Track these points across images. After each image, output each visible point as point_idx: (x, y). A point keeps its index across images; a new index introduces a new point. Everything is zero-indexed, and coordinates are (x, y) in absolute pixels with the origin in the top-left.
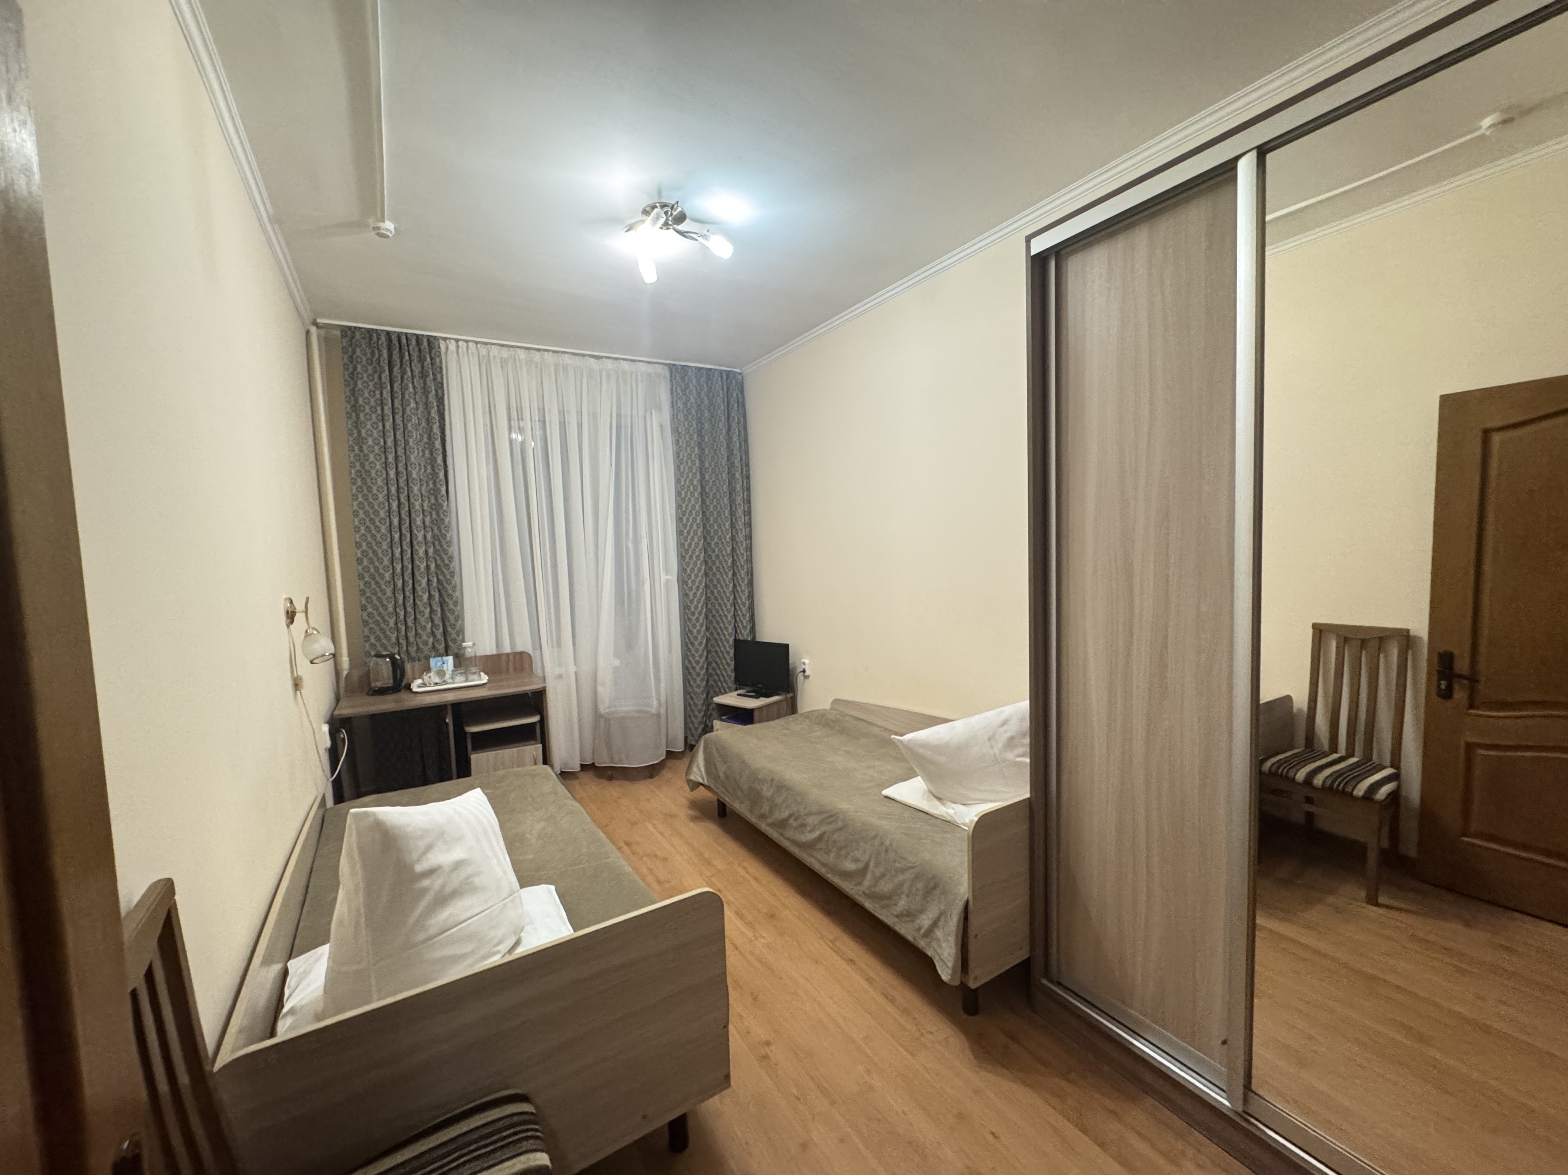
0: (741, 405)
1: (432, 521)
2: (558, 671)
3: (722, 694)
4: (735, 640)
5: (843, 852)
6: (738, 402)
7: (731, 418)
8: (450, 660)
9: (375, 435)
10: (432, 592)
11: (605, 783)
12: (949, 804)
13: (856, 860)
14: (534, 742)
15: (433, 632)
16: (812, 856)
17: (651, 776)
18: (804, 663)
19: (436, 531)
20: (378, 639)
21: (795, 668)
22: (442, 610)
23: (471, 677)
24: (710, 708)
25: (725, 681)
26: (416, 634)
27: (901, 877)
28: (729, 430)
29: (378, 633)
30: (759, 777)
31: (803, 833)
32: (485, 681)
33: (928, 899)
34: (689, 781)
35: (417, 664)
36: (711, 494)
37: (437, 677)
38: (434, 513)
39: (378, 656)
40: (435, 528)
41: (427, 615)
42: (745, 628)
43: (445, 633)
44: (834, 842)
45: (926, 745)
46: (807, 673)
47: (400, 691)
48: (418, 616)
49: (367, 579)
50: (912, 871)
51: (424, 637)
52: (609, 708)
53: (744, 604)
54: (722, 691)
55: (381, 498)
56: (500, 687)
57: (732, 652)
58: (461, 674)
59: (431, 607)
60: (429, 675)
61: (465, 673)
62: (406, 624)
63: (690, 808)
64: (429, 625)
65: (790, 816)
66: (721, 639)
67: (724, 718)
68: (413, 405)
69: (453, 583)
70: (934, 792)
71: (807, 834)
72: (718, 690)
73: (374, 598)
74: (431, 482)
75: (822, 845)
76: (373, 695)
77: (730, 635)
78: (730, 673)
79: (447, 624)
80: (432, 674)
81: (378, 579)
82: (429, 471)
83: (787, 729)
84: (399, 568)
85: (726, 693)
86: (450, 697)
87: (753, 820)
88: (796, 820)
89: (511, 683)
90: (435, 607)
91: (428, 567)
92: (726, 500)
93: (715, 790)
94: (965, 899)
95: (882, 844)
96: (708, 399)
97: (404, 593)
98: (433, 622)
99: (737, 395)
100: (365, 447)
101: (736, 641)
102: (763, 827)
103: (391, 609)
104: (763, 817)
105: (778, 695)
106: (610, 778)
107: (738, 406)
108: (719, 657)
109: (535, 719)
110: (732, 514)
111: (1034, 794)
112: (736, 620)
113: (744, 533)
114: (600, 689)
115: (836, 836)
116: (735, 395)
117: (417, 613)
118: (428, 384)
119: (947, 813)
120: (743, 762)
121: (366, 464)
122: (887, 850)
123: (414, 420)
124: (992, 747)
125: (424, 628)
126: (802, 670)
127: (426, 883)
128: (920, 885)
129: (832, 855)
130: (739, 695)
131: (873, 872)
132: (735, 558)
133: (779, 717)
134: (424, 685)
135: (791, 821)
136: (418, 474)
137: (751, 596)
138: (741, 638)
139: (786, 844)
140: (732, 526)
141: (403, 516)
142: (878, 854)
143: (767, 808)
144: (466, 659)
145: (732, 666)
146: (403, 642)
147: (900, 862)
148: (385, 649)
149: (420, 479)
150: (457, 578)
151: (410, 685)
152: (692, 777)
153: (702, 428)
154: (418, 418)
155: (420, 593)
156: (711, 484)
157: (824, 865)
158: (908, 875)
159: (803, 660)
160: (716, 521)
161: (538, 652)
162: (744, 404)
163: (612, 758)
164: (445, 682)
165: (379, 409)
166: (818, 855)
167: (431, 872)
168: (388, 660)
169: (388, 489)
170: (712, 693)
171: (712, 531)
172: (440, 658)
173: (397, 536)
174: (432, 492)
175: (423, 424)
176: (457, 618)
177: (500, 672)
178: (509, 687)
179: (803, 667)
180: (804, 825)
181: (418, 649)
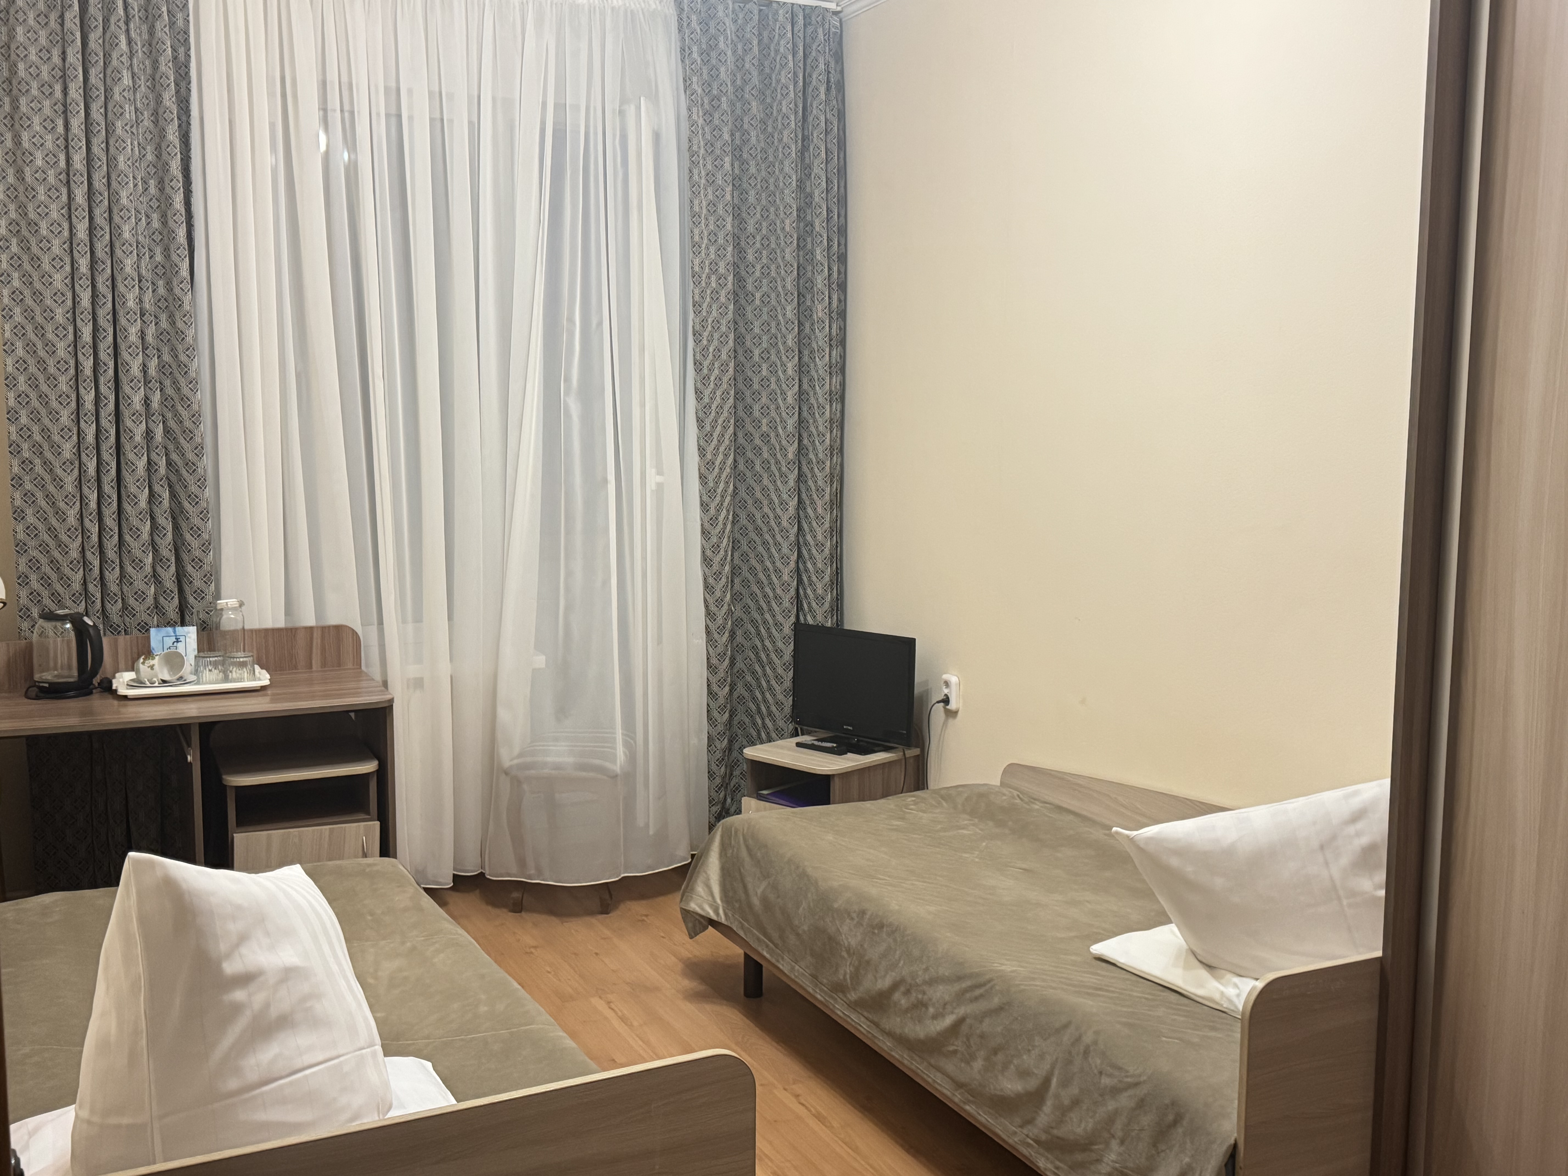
0: (833, 92)
1: (159, 335)
2: (413, 671)
3: (762, 742)
4: (797, 623)
5: (1000, 1057)
6: (828, 81)
7: (810, 119)
8: (190, 634)
9: (49, 145)
10: (157, 488)
11: (507, 917)
12: (1229, 976)
13: (1024, 1074)
14: (363, 816)
15: (155, 575)
16: (938, 1069)
17: (605, 909)
18: (947, 684)
19: (166, 357)
20: (45, 580)
21: (926, 694)
22: (176, 528)
23: (235, 673)
24: (737, 773)
25: (770, 713)
26: (123, 575)
27: (1111, 1105)
28: (804, 149)
29: (47, 569)
30: (836, 905)
31: (920, 1020)
32: (266, 682)
33: (1162, 1147)
34: (687, 914)
35: (122, 639)
36: (758, 295)
37: (165, 671)
38: (163, 317)
39: (49, 616)
40: (165, 350)
41: (145, 536)
42: (820, 599)
43: (181, 577)
44: (982, 1036)
45: (1183, 851)
46: (953, 706)
47: (91, 693)
48: (127, 538)
49: (26, 454)
50: (1130, 1092)
51: (139, 584)
52: (520, 755)
53: (820, 546)
54: (763, 735)
55: (59, 280)
56: (296, 697)
57: (788, 651)
58: (215, 665)
59: (152, 518)
60: (151, 662)
61: (223, 663)
62: (102, 553)
63: (685, 974)
64: (149, 560)
65: (895, 986)
66: (765, 622)
67: (765, 792)
68: (127, 80)
69: (200, 471)
70: (1198, 951)
71: (928, 1022)
72: (754, 734)
73: (39, 495)
74: (158, 251)
75: (958, 1044)
76: (37, 698)
77: (786, 613)
78: (780, 697)
79: (185, 557)
80: (156, 661)
81: (48, 455)
82: (156, 224)
83: (902, 819)
84: (90, 432)
85: (770, 740)
86: (192, 710)
87: (819, 995)
88: (908, 992)
89: (317, 688)
90: (161, 521)
91: (149, 434)
92: (790, 311)
93: (742, 934)
94: (1232, 1141)
95: (1078, 1039)
96: (761, 72)
97: (99, 488)
98: (155, 551)
99: (827, 64)
100: (28, 171)
101: (799, 628)
102: (840, 1010)
103: (72, 519)
104: (839, 988)
105: (887, 749)
106: (517, 908)
107: (828, 89)
108: (759, 659)
109: (369, 767)
110: (803, 341)
111: (1389, 952)
112: (800, 581)
113: (827, 387)
114: (503, 714)
115: (986, 1026)
116: (822, 66)
117: (125, 530)
118: (159, 34)
119: (1222, 993)
120: (803, 875)
121: (30, 208)
122: (1086, 1053)
123: (129, 113)
124: (1327, 863)
125: (138, 564)
126: (942, 697)
127: (239, 995)
128: (1147, 1120)
129: (978, 1064)
130: (799, 745)
131: (1057, 1096)
132: (805, 441)
133: (885, 795)
134: (138, 683)
135: (897, 996)
136: (134, 230)
137: (837, 530)
138: (810, 621)
139: (885, 1045)
140: (802, 369)
141: (102, 322)
142: (1069, 1062)
143: (849, 970)
144: (225, 634)
145: (788, 683)
146: (94, 590)
147: (1110, 1076)
148: (60, 604)
149: (138, 242)
150: (207, 460)
151: (111, 683)
152: (693, 906)
153: (744, 142)
154: (136, 110)
155: (133, 489)
156: (758, 274)
157: (959, 1085)
158: (1125, 1101)
159: (945, 677)
160: (765, 355)
161: (373, 630)
162: (841, 87)
163: (522, 863)
164: (182, 680)
165: (58, 88)
166: (950, 1066)
167: (246, 979)
168: (68, 626)
169: (73, 262)
170: (742, 740)
171: (756, 380)
172: (170, 629)
173: (88, 365)
174: (160, 271)
175: (146, 123)
176: (206, 546)
177: (296, 668)
178: (313, 698)
179: (946, 691)
180: (921, 1005)
181: (125, 607)
